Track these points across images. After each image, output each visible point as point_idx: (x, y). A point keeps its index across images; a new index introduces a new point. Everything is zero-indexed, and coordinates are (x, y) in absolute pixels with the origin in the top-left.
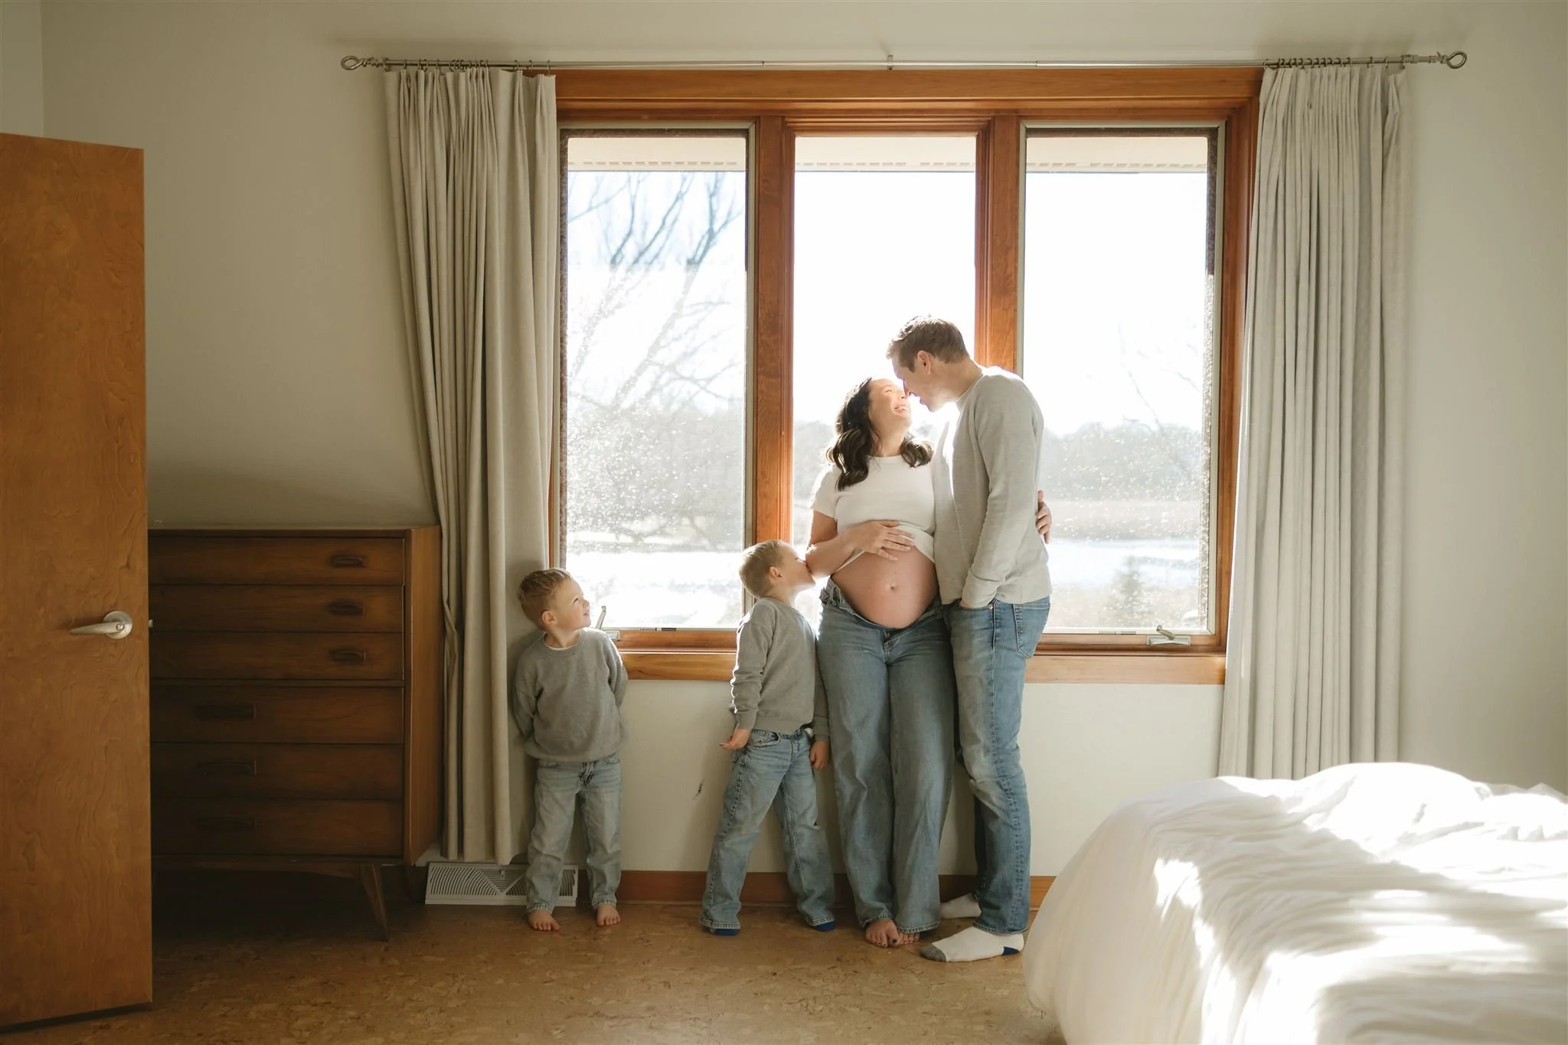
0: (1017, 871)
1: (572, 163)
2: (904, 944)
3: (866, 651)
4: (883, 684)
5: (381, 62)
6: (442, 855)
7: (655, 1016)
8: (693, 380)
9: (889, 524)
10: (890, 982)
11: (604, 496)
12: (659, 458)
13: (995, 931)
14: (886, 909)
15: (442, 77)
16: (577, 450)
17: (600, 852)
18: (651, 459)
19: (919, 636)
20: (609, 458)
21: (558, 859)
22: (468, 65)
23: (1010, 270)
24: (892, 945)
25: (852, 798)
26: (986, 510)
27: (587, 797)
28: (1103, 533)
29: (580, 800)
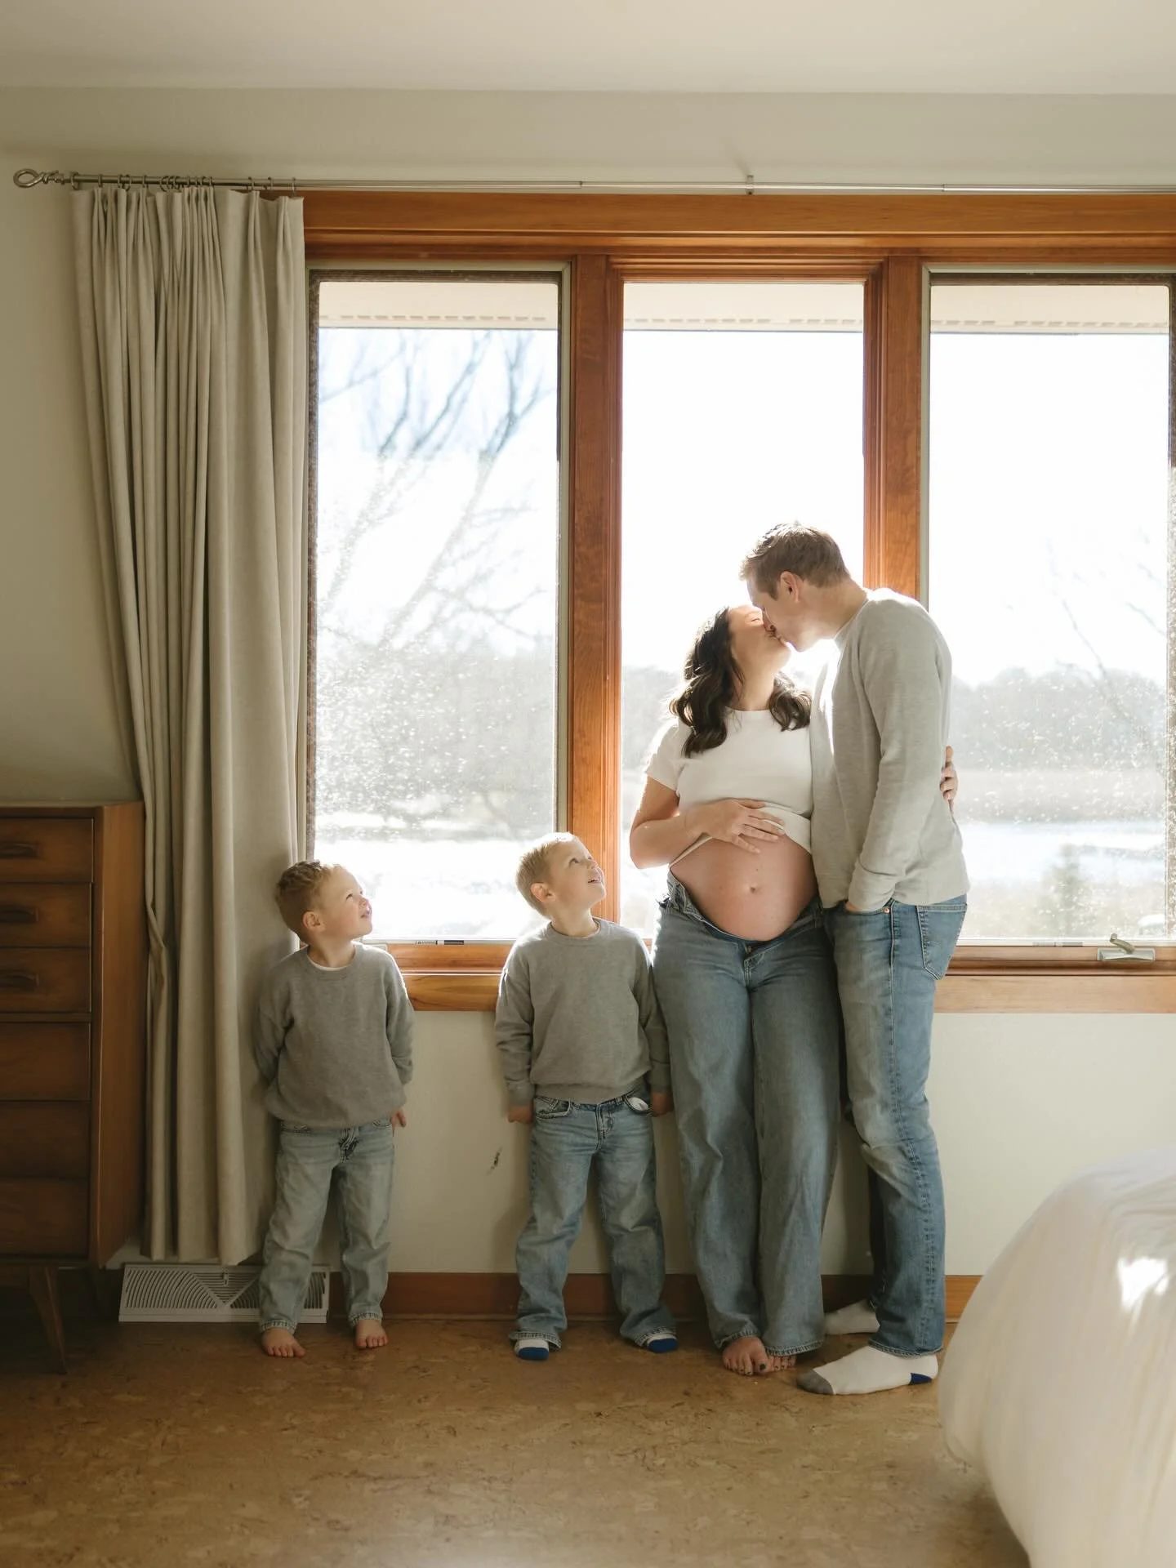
0: (928, 1268)
1: (325, 317)
2: (775, 1371)
3: (719, 971)
4: (744, 1015)
5: (68, 177)
6: (142, 1253)
7: (435, 1475)
8: (488, 612)
9: (752, 805)
10: (758, 1424)
11: (366, 763)
12: (441, 711)
13: (899, 1352)
14: (750, 1323)
15: (149, 199)
16: (330, 699)
17: (362, 1246)
18: (430, 712)
19: (792, 951)
20: (373, 712)
21: (306, 1257)
22: (186, 184)
23: (910, 460)
24: (759, 1372)
25: (702, 1170)
26: (877, 780)
27: (349, 1169)
28: (1036, 814)
29: (338, 1175)
